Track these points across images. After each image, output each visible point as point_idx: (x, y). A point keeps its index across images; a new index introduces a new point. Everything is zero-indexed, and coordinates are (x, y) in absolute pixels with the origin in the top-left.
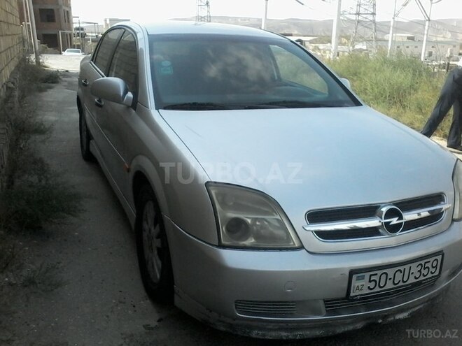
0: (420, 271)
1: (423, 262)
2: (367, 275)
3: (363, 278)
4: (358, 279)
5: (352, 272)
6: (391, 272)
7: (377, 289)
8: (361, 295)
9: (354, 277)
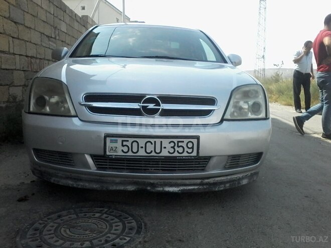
0: (173, 147)
1: (176, 141)
2: (120, 140)
3: (116, 141)
4: (112, 141)
5: (107, 136)
6: (142, 142)
7: (130, 153)
8: (115, 156)
9: (108, 139)
